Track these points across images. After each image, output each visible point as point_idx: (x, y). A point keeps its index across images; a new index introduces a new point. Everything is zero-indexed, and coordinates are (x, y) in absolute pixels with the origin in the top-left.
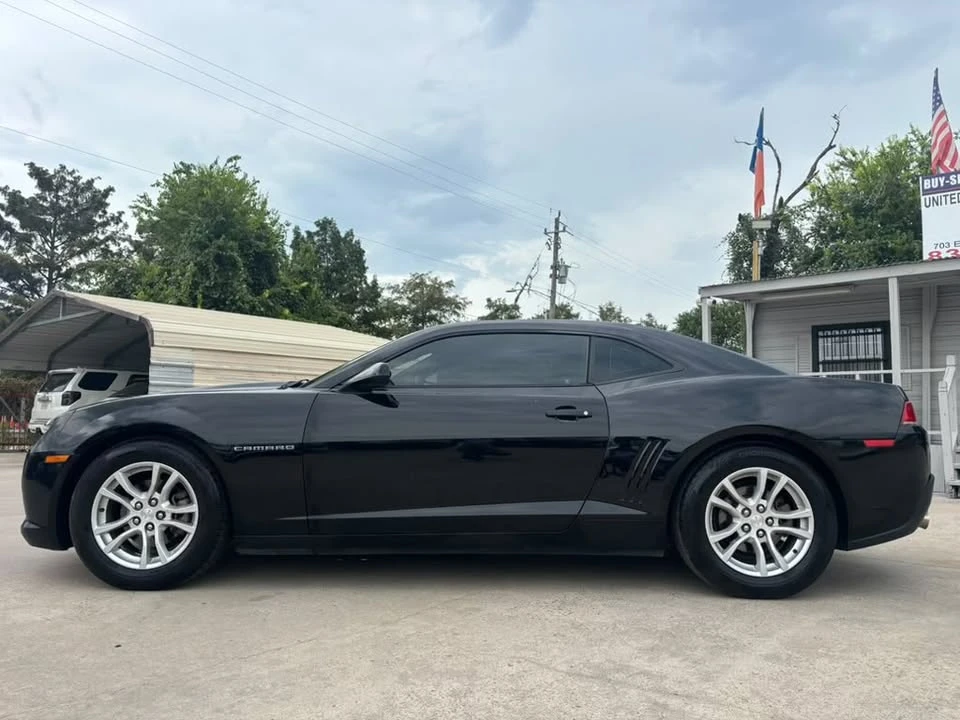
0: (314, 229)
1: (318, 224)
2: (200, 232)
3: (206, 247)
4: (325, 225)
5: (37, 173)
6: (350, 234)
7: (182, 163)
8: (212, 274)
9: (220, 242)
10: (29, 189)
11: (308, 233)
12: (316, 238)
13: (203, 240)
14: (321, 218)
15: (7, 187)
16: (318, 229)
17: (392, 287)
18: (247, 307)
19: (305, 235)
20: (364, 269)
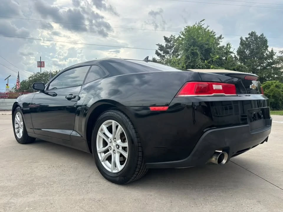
0: (248, 36)
1: (249, 34)
2: (186, 46)
3: (188, 50)
4: (252, 34)
5: (166, 39)
6: (262, 35)
7: (186, 27)
8: (190, 58)
9: (192, 48)
10: (164, 44)
11: (246, 38)
12: (249, 39)
13: (187, 48)
14: (250, 32)
15: (159, 44)
16: (249, 36)
17: (281, 51)
18: (201, 67)
19: (245, 39)
20: (268, 47)
